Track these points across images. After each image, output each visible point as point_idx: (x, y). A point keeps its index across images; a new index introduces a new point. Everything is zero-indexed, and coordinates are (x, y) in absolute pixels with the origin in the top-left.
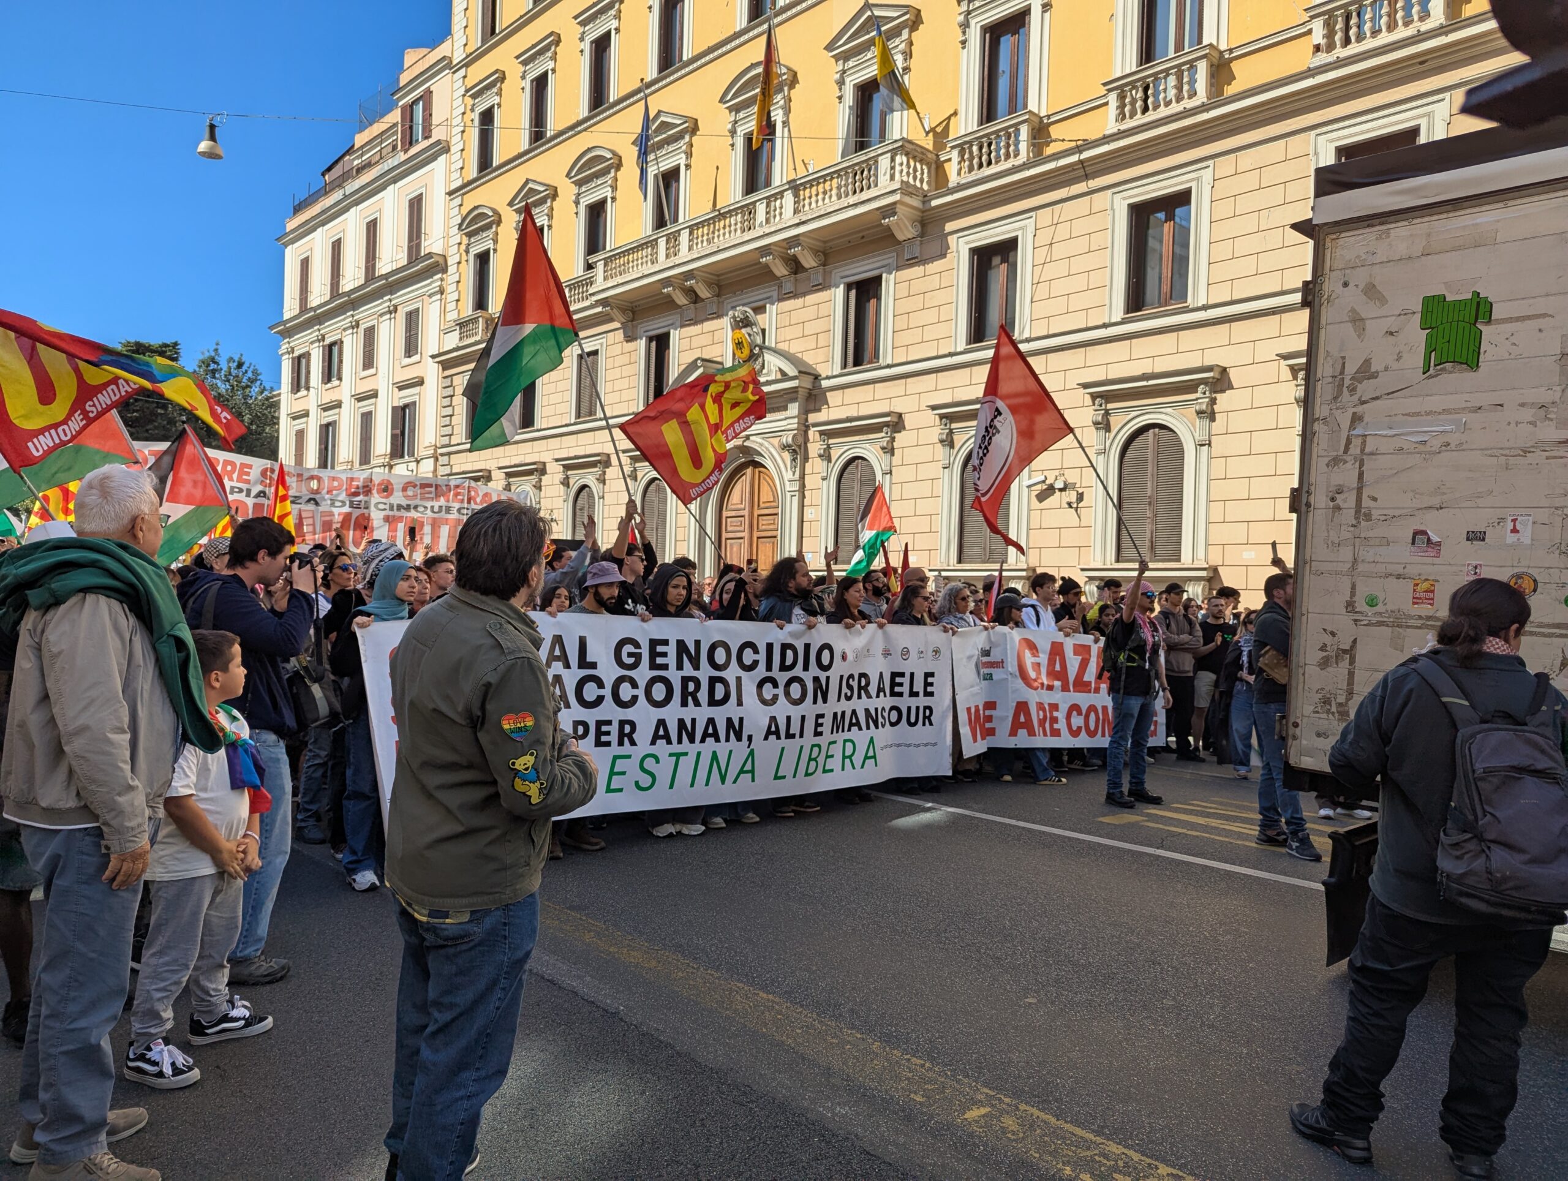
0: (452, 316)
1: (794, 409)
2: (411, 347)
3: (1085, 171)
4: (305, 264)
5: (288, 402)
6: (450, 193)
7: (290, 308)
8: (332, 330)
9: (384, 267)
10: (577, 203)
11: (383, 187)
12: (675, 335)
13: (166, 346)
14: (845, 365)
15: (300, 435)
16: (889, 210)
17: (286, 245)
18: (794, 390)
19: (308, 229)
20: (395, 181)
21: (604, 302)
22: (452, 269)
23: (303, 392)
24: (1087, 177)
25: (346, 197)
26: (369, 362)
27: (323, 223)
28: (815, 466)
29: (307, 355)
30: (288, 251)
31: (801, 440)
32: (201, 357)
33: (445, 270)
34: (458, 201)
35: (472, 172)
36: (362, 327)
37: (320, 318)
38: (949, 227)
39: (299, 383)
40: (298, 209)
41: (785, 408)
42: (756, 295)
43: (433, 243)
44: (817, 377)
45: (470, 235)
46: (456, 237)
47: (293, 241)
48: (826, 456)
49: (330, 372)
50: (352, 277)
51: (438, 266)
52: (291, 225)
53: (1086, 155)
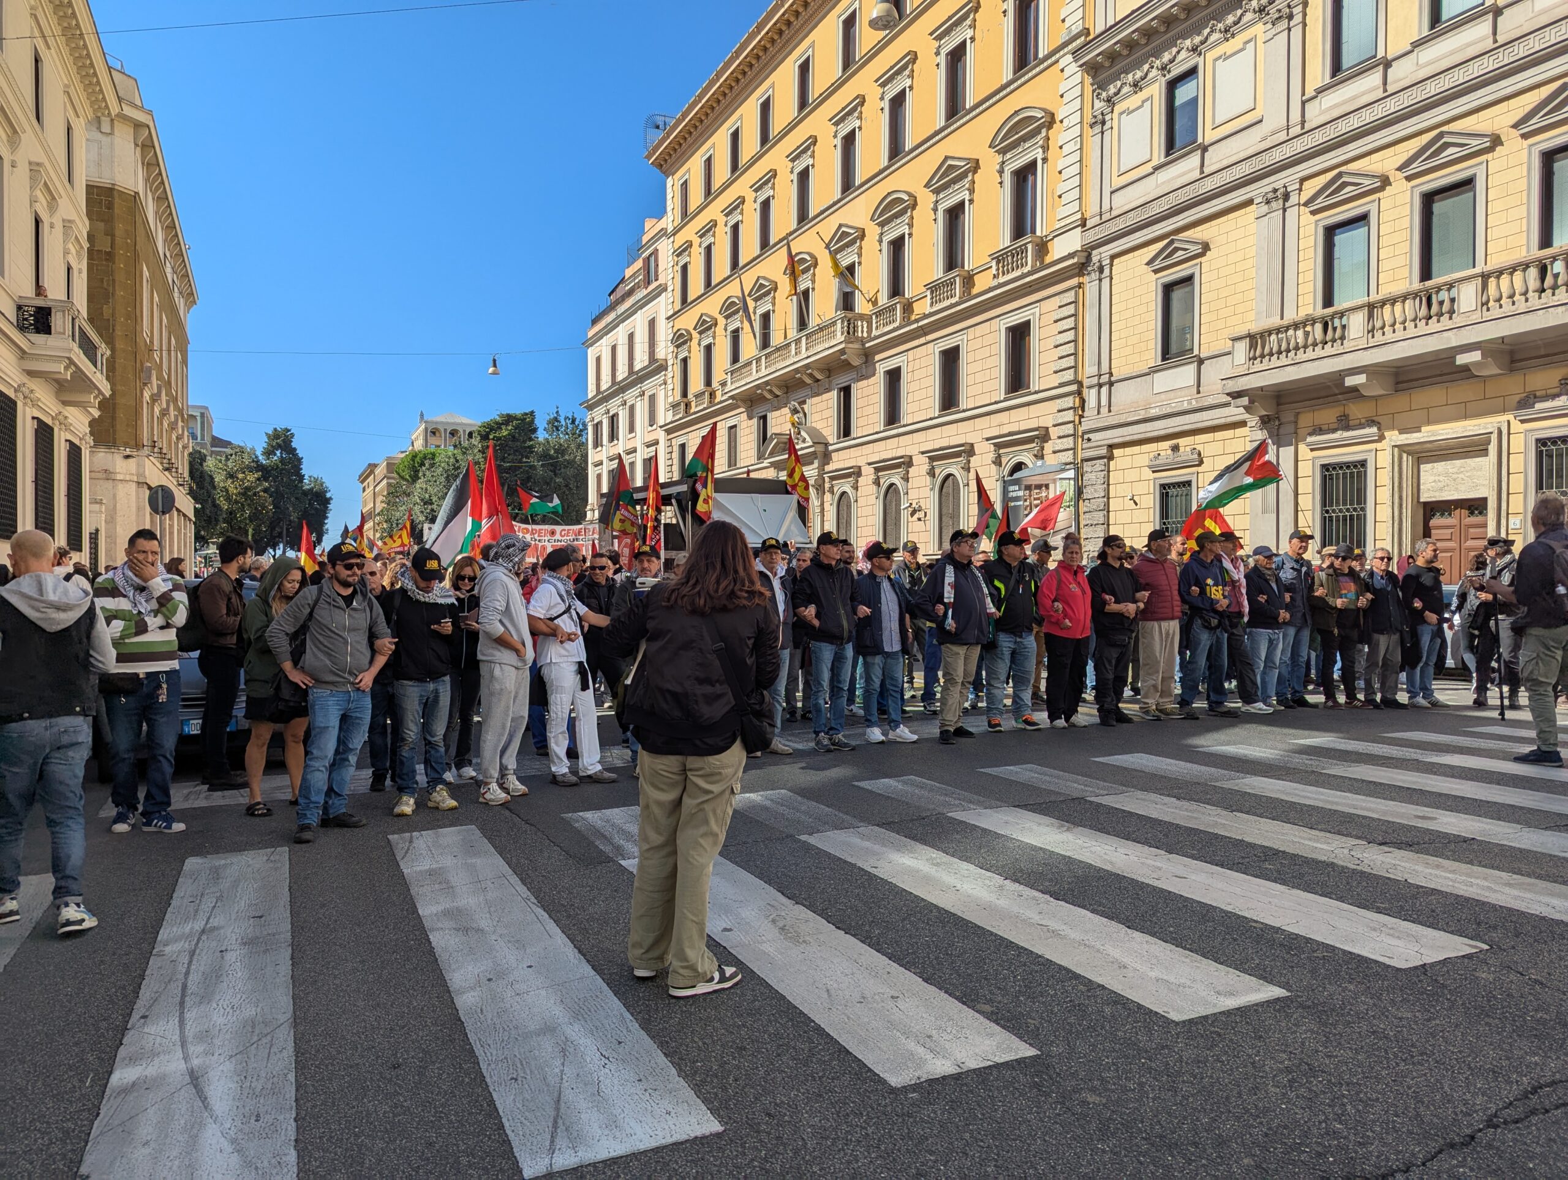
0: (670, 400)
1: (816, 464)
2: (652, 421)
3: (923, 331)
4: (598, 360)
5: (593, 456)
6: (668, 318)
7: (591, 392)
8: (614, 405)
9: (638, 366)
10: (726, 330)
11: (635, 312)
12: (769, 415)
13: (526, 414)
14: (839, 438)
15: (599, 477)
16: (842, 352)
17: (588, 347)
18: (814, 453)
19: (598, 337)
20: (641, 307)
21: (732, 397)
22: (670, 368)
23: (599, 449)
24: (925, 334)
25: (618, 317)
26: (632, 429)
27: (607, 333)
28: (828, 496)
29: (600, 423)
30: (590, 350)
31: (820, 482)
32: (548, 418)
33: (666, 369)
34: (671, 324)
35: (678, 306)
36: (628, 404)
37: (606, 399)
38: (877, 357)
39: (597, 443)
40: (594, 322)
41: (812, 463)
42: (801, 394)
43: (661, 353)
44: (826, 445)
45: (678, 347)
46: (671, 349)
47: (591, 345)
48: (831, 491)
49: (613, 436)
50: (622, 373)
51: (663, 367)
52: (590, 334)
53: (921, 323)
